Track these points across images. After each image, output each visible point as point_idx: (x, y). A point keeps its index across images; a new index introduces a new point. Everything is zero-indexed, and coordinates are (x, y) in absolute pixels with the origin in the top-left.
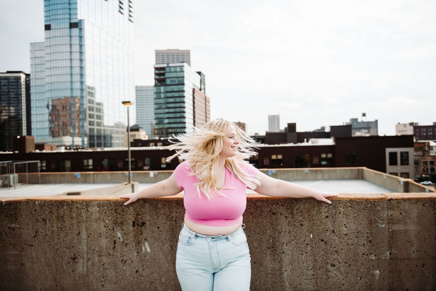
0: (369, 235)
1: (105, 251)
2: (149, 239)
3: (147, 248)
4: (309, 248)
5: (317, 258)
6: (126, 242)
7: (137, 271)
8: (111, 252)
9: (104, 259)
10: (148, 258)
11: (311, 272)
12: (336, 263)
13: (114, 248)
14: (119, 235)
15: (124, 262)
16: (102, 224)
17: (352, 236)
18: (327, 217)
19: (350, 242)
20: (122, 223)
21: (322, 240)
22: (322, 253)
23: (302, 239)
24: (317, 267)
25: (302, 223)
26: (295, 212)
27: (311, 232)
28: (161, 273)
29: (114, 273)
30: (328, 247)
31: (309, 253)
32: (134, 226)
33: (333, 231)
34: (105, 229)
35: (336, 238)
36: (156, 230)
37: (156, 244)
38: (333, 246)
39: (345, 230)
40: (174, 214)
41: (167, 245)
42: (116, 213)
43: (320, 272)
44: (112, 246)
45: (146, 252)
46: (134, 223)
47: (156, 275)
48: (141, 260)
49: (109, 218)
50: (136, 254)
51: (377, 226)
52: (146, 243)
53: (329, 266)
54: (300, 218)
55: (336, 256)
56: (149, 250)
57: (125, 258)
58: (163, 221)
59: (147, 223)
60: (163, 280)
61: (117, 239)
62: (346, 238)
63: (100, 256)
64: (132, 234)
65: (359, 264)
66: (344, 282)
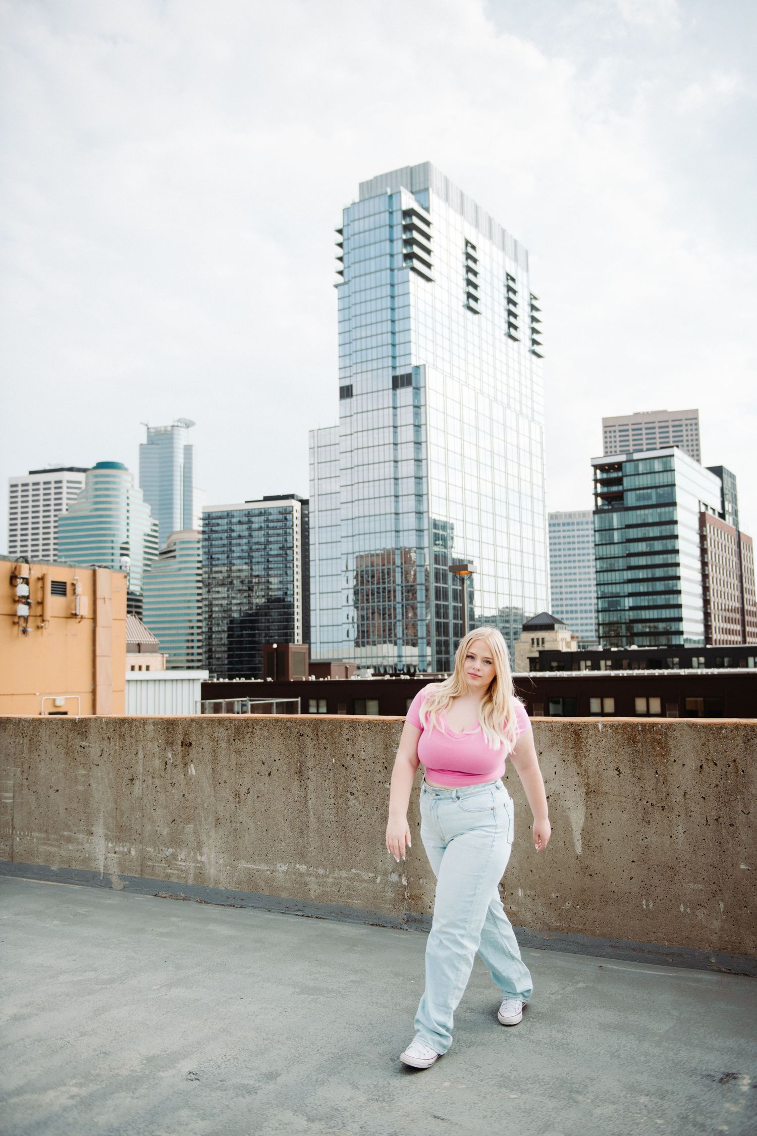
0: (384, 761)
1: (157, 772)
2: (194, 761)
3: (192, 770)
4: (331, 774)
5: (338, 785)
6: (176, 763)
7: (184, 795)
8: (163, 774)
9: (157, 782)
10: (193, 781)
11: (333, 801)
12: (354, 791)
13: (165, 769)
14: (170, 756)
15: (173, 784)
16: (156, 744)
17: (370, 761)
18: (348, 740)
19: (368, 768)
20: (172, 743)
21: (343, 766)
22: (343, 779)
23: (326, 764)
24: (338, 795)
25: (326, 746)
26: (320, 734)
27: (334, 756)
28: (204, 798)
29: (164, 797)
30: (349, 773)
31: (331, 780)
32: (182, 746)
33: (353, 755)
34: (158, 749)
35: (356, 763)
36: (200, 751)
37: (200, 766)
38: (353, 772)
39: (363, 755)
40: (216, 735)
41: (209, 768)
42: (168, 731)
43: (340, 802)
44: (164, 768)
45: (192, 774)
46: (182, 742)
47: (199, 800)
48: (187, 783)
49: (162, 738)
50: (183, 776)
51: (392, 751)
52: (192, 765)
53: (349, 795)
54: (324, 741)
55: (355, 783)
56: (194, 773)
57: (174, 781)
58: (207, 742)
59: (193, 743)
60: (206, 806)
61: (167, 760)
62: (364, 764)
63: (153, 778)
64: (180, 755)
65: (375, 793)
66: (361, 813)
